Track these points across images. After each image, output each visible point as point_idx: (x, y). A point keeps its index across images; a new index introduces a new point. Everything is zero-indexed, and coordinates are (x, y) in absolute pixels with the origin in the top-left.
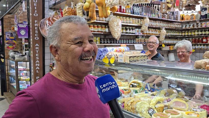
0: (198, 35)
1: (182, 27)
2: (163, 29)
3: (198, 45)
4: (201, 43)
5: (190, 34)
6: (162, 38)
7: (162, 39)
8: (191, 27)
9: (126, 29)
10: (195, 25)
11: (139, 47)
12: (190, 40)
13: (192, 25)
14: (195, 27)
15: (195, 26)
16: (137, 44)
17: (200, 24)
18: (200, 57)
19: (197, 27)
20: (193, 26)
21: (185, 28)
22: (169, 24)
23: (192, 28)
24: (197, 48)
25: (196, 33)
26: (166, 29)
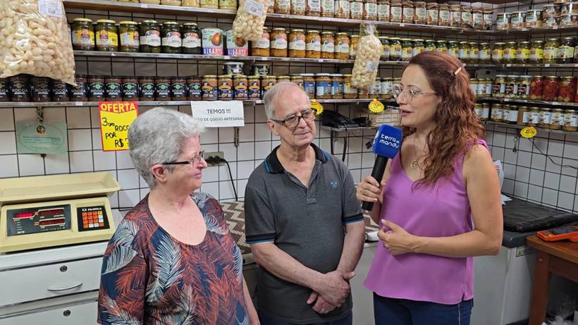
0: (559, 60)
1: (495, 24)
2: (371, 30)
3: (552, 108)
4: (567, 99)
5: (524, 54)
6: (361, 74)
7: (359, 77)
8: (517, 22)
9: (141, 31)
10: (551, 12)
11: (216, 115)
12: (524, 83)
13: (535, 13)
14: (551, 24)
15: (547, 18)
16: (208, 99)
17: (571, 6)
18: (566, 162)
19: (558, 22)
20: (542, 17)
21: (507, 28)
22: (420, 6)
23: (536, 26)
24: (546, 121)
25: (552, 52)
26: (381, 30)
